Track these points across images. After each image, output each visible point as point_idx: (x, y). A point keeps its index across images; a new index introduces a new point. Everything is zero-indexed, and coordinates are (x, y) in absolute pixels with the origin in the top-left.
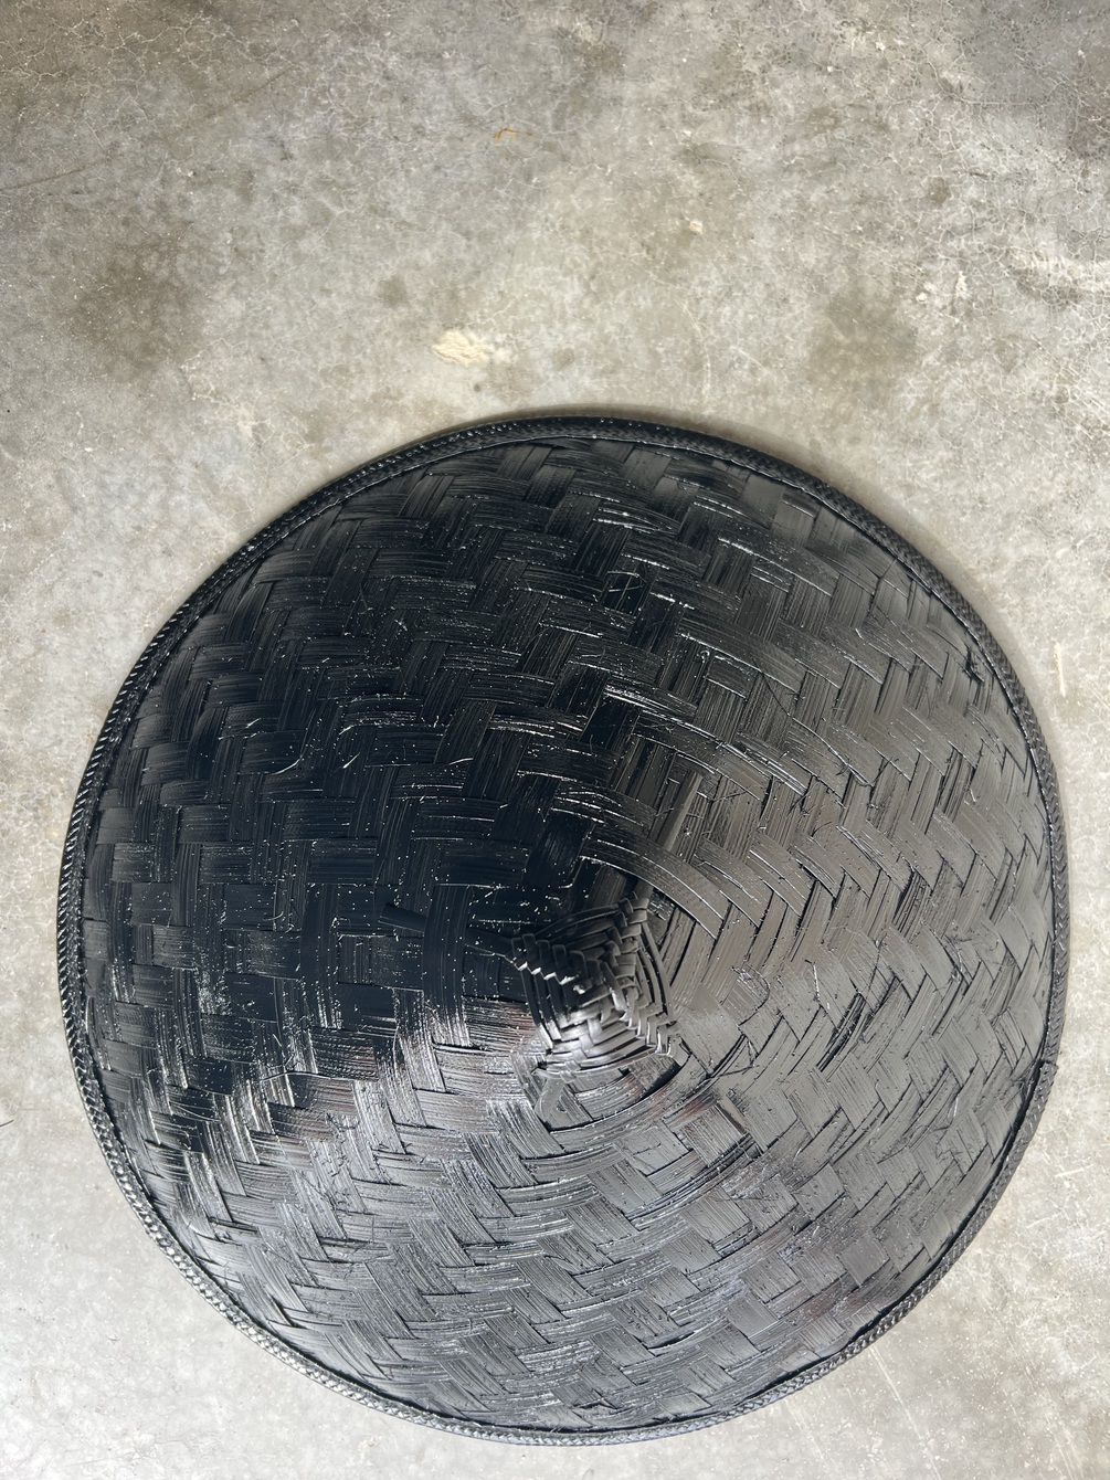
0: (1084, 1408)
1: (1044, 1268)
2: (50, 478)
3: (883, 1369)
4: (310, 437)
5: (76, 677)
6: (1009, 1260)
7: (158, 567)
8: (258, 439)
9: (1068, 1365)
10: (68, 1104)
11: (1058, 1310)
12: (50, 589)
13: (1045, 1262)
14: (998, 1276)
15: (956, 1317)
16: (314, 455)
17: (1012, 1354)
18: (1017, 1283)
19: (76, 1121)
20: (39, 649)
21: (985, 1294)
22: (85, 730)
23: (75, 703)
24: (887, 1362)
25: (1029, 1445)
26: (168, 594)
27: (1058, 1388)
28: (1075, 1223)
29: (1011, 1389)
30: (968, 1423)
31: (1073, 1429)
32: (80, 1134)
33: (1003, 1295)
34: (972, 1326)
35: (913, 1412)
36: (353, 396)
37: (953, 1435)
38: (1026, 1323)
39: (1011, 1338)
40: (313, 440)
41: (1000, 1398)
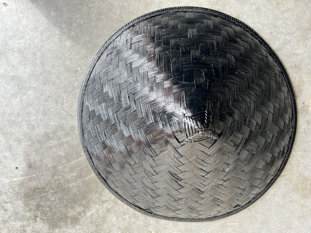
0: (80, 217)
1: (108, 210)
2: (290, 7)
3: (90, 176)
4: (295, 66)
5: (245, 12)
6: (110, 203)
7: (268, 31)
8: (296, 54)
9: (89, 214)
10: (152, 8)
11: (100, 213)
12: (265, 7)
13: (109, 211)
14: (107, 201)
15: (99, 192)
16: (291, 66)
17: (91, 203)
18: (106, 205)
19: (149, 10)
20: (252, 4)
21: (104, 198)
22: (233, 14)
23: (239, 12)
24: (91, 177)
25: (73, 205)
26: (262, 33)
27: (84, 212)
28: (117, 218)
29: (84, 202)
30: (78, 193)
31: (76, 214)
32: (146, 11)
33: (104, 202)
34: (97, 195)
35: (81, 182)
36: (304, 75)
37: (76, 190)
38: (97, 206)
39: (95, 203)
40: (294, 66)
41: (83, 200)
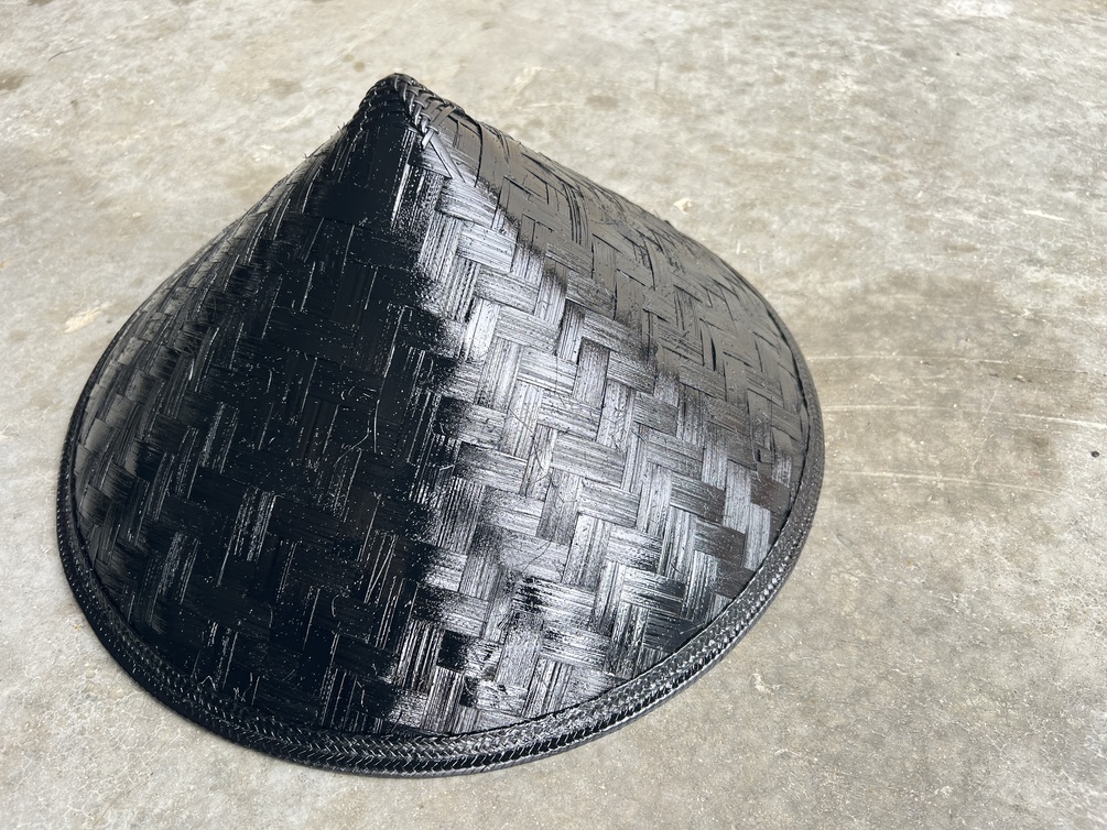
0: (886, 285)
1: (790, 274)
9: (854, 283)
11: (818, 276)
13: (787, 273)
15: (804, 317)
17: (838, 302)
22: (71, 628)
23: (45, 626)
24: (820, 354)
25: (900, 313)
26: (43, 528)
27: (867, 290)
28: (768, 256)
29: (860, 309)
30: (876, 333)
31: (897, 293)
33: (799, 294)
34: (812, 312)
35: (857, 354)
36: (46, 378)
37: (881, 342)
38: (820, 291)
